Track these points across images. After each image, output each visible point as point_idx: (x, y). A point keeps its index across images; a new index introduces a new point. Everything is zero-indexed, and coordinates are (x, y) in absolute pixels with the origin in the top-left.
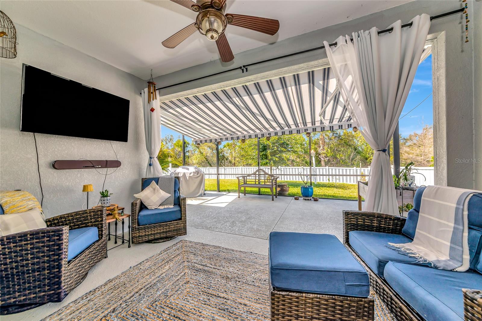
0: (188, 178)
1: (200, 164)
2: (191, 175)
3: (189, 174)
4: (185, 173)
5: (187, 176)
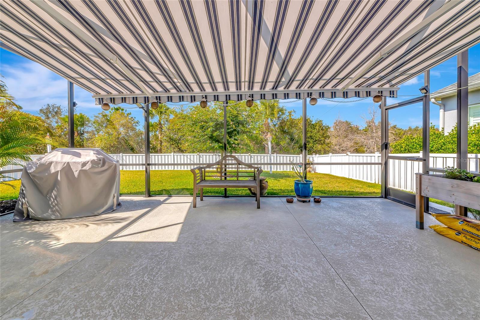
0: (76, 174)
1: (108, 149)
2: (87, 167)
3: (80, 166)
4: (68, 163)
5: (75, 170)
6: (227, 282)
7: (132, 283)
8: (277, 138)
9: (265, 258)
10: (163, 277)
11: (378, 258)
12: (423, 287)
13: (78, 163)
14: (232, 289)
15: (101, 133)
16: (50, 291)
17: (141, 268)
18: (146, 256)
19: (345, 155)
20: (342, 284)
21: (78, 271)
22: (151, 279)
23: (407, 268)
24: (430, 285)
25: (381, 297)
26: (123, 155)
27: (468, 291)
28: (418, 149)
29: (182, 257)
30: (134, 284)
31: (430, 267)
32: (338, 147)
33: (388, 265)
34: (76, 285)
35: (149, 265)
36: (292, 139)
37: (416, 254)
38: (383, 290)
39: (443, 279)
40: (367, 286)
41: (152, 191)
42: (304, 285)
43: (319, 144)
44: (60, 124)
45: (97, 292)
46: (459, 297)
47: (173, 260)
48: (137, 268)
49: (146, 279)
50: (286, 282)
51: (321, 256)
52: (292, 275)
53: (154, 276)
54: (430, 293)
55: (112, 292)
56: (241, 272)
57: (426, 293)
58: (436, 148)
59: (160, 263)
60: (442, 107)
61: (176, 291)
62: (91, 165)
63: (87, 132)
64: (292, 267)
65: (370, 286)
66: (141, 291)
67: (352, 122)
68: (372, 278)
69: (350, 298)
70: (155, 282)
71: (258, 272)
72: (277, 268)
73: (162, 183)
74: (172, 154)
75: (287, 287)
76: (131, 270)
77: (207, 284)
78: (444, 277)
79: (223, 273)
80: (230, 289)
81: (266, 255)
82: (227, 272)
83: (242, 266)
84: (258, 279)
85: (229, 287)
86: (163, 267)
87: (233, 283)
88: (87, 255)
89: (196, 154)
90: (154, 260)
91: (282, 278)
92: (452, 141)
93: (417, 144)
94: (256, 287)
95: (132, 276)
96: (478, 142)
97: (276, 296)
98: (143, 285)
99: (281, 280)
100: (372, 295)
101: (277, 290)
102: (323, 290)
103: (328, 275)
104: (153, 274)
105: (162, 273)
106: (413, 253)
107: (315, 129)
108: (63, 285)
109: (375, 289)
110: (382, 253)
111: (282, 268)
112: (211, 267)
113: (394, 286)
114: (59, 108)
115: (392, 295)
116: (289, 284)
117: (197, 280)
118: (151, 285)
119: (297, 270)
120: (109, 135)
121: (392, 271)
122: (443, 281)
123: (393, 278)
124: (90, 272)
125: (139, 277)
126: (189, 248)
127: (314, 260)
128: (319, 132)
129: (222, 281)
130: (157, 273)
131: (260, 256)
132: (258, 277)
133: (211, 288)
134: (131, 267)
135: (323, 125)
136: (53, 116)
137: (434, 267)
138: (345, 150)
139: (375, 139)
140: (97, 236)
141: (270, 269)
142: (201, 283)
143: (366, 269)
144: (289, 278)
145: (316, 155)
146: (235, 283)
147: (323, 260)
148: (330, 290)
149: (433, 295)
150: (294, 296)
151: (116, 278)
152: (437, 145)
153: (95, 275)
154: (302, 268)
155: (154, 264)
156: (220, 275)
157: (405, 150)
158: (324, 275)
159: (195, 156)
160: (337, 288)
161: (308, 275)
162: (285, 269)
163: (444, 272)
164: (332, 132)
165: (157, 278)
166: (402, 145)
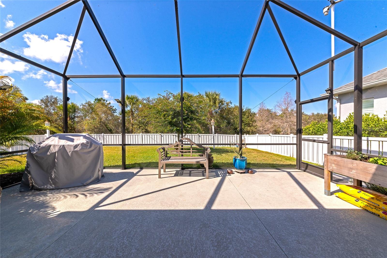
0: (70, 154)
1: (92, 130)
2: (78, 149)
3: (72, 148)
4: (63, 146)
5: (69, 151)
6: (188, 243)
7: (115, 245)
8: (218, 122)
9: (216, 221)
10: (138, 239)
11: (300, 221)
12: (336, 246)
13: (71, 146)
14: (192, 249)
15: (87, 118)
16: (49, 255)
17: (121, 231)
18: (125, 221)
19: (268, 135)
20: (275, 243)
21: (72, 235)
22: (130, 242)
23: (322, 229)
24: (342, 244)
25: (306, 255)
26: (104, 134)
27: (370, 250)
28: (322, 132)
29: (152, 221)
30: (116, 246)
31: (339, 228)
32: (262, 128)
33: (308, 226)
34: (71, 248)
35: (127, 229)
36: (229, 123)
37: (327, 217)
38: (306, 249)
39: (351, 239)
40: (294, 245)
41: (127, 165)
42: (247, 245)
43: (249, 126)
44: (56, 111)
45: (87, 254)
46: (365, 255)
47: (146, 224)
48: (118, 232)
49: (125, 241)
50: (233, 242)
51: (257, 219)
52: (236, 236)
53: (132, 239)
54: (343, 252)
55: (99, 254)
56: (198, 234)
57: (339, 251)
58: (335, 132)
59: (136, 226)
60: (339, 101)
61: (149, 252)
62: (81, 147)
63: (77, 117)
64: (236, 229)
65: (296, 246)
66: (122, 252)
67: (271, 110)
68: (297, 239)
69: (283, 256)
70: (132, 244)
71: (211, 234)
72: (225, 230)
73: (134, 157)
74: (141, 134)
75: (234, 247)
76: (114, 233)
77: (173, 245)
78: (351, 237)
79: (185, 235)
80: (190, 250)
81: (216, 219)
82: (188, 234)
83: (199, 229)
84: (211, 240)
85: (190, 247)
86: (138, 230)
87: (192, 244)
88: (79, 220)
89: (159, 134)
90: (131, 224)
91: (230, 239)
92: (347, 127)
93: (321, 128)
94: (211, 247)
95: (115, 238)
96: (366, 128)
97: (226, 255)
98: (123, 247)
99: (229, 240)
100: (299, 253)
101: (226, 250)
102: (261, 249)
103: (264, 236)
104: (131, 237)
105: (138, 236)
106: (326, 217)
107: (246, 116)
108: (60, 248)
109: (300, 248)
110: (302, 216)
111: (229, 230)
112: (175, 230)
113: (314, 245)
114: (56, 99)
115: (314, 254)
116: (235, 244)
117: (165, 242)
118: (130, 247)
119: (240, 231)
120: (94, 119)
121: (312, 232)
122: (351, 240)
123: (313, 238)
124: (82, 235)
125: (120, 240)
126: (157, 213)
127: (252, 223)
128: (248, 118)
129: (184, 242)
130: (134, 236)
131: (212, 220)
132: (212, 239)
133: (176, 249)
134: (114, 231)
135: (251, 112)
136: (51, 105)
137: (342, 228)
138: (267, 131)
139: (289, 123)
140: (86, 204)
141: (220, 231)
142: (168, 244)
143: (292, 230)
144: (235, 239)
145: (246, 135)
146: (195, 244)
147: (259, 222)
148: (266, 249)
149: (345, 253)
150: (240, 255)
151: (102, 241)
152: (336, 129)
153: (85, 238)
154: (244, 230)
155: (131, 227)
156: (182, 237)
157: (313, 132)
158: (261, 236)
159: (158, 136)
160: (272, 247)
161: (248, 236)
162: (231, 231)
163: (350, 233)
164: (257, 117)
165: (134, 240)
166: (310, 128)
